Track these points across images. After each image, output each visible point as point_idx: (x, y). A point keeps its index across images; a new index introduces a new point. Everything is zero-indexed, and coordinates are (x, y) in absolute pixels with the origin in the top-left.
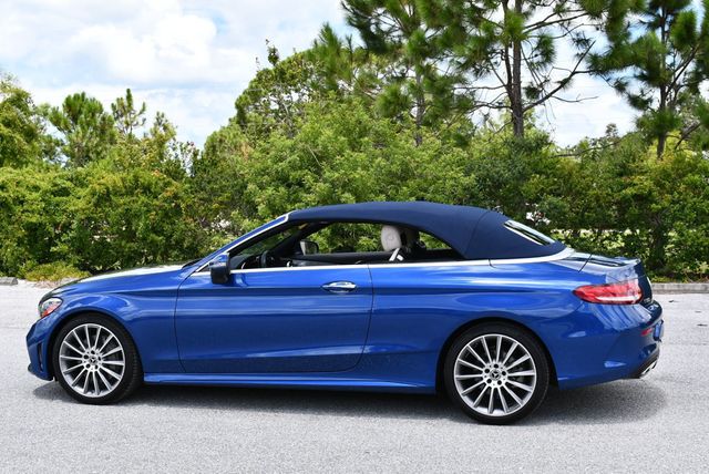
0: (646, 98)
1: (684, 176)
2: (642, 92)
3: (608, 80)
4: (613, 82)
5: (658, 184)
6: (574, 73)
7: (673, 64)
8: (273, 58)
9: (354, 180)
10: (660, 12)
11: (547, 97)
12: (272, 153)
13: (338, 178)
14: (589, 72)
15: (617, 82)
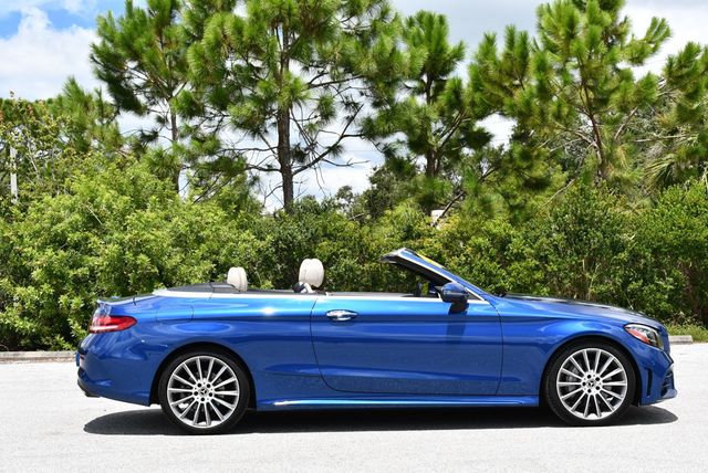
0: (412, 163)
1: (469, 238)
2: (408, 158)
3: (376, 146)
4: (382, 146)
5: (446, 246)
6: (343, 136)
7: (439, 131)
9: (147, 241)
10: (425, 78)
11: (317, 160)
12: (49, 212)
13: (130, 240)
14: (360, 136)
15: (386, 147)
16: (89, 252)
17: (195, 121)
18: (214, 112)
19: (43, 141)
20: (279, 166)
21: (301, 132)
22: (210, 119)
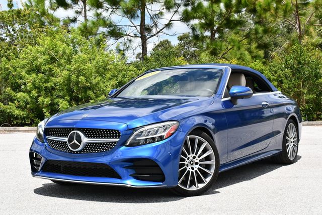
3: (188, 25)
4: (190, 26)
6: (171, 21)
8: (10, 5)
9: (84, 69)
11: (158, 32)
14: (180, 20)
15: (192, 26)
16: (53, 75)
17: (100, 11)
18: (109, 6)
19: (23, 20)
20: (140, 35)
21: (151, 18)
22: (107, 10)
